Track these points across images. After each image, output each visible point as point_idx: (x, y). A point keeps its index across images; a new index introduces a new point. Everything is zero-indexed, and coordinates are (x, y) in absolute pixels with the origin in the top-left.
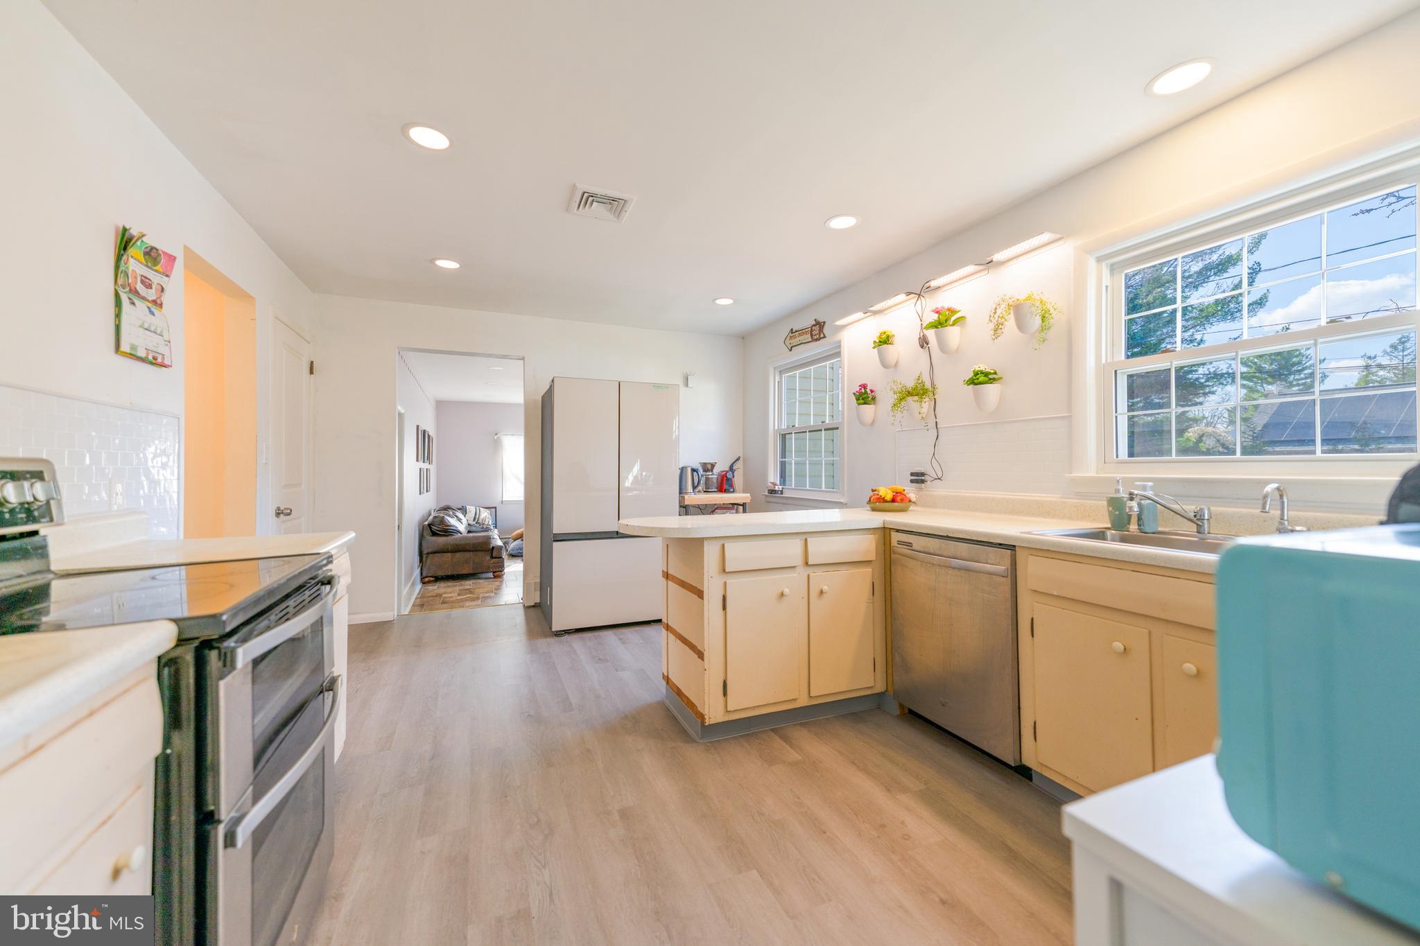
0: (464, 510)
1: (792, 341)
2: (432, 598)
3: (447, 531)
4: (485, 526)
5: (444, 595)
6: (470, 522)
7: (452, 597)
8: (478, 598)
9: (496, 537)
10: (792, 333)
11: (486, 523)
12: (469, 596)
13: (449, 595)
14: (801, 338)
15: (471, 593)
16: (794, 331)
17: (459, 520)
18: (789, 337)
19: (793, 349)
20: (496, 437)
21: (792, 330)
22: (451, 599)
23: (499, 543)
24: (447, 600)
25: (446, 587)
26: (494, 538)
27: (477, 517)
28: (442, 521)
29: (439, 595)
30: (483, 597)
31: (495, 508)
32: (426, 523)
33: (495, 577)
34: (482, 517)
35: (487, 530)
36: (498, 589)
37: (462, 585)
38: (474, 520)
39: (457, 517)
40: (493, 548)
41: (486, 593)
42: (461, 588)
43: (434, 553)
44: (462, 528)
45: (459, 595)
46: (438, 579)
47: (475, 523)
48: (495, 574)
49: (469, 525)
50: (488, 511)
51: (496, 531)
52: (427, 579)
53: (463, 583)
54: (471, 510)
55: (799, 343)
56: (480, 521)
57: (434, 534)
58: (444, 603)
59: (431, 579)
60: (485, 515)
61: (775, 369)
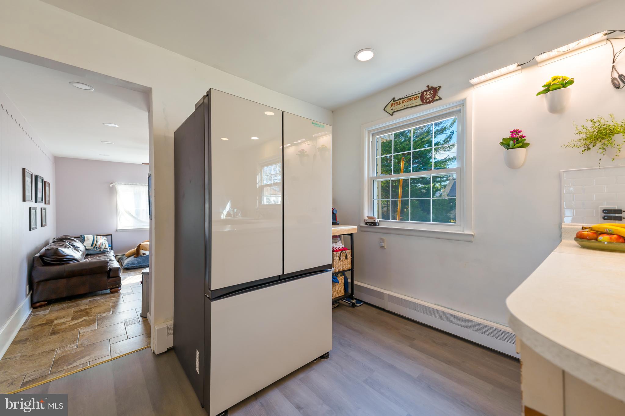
0: (82, 239)
1: (393, 107)
2: (39, 328)
3: (62, 260)
4: (102, 250)
5: (56, 322)
6: (87, 247)
7: (64, 323)
8: (94, 321)
9: (113, 258)
10: (394, 101)
11: (103, 247)
12: (84, 318)
13: (62, 321)
14: (407, 104)
15: (87, 314)
16: (395, 100)
17: (76, 248)
18: (390, 105)
19: (394, 113)
20: (111, 186)
21: (394, 98)
22: (63, 327)
23: (116, 264)
24: (59, 327)
25: (60, 309)
26: (110, 260)
27: (95, 243)
28: (56, 252)
29: (50, 322)
30: (100, 319)
31: (111, 235)
32: (38, 255)
33: (112, 293)
34: (99, 243)
35: (104, 252)
36: (115, 305)
37: (77, 305)
38: (92, 245)
39: (73, 246)
40: (110, 269)
41: (104, 313)
42: (77, 309)
43: (46, 280)
44: (78, 255)
45: (73, 319)
46: (49, 302)
47: (92, 248)
48: (113, 290)
49: (86, 249)
50: (105, 238)
51: (112, 253)
52: (38, 304)
53: (79, 302)
54: (89, 238)
55: (404, 107)
56: (98, 246)
57: (46, 264)
58: (54, 333)
59: (43, 303)
60: (102, 242)
61: (369, 132)
